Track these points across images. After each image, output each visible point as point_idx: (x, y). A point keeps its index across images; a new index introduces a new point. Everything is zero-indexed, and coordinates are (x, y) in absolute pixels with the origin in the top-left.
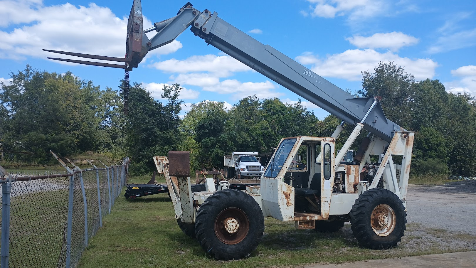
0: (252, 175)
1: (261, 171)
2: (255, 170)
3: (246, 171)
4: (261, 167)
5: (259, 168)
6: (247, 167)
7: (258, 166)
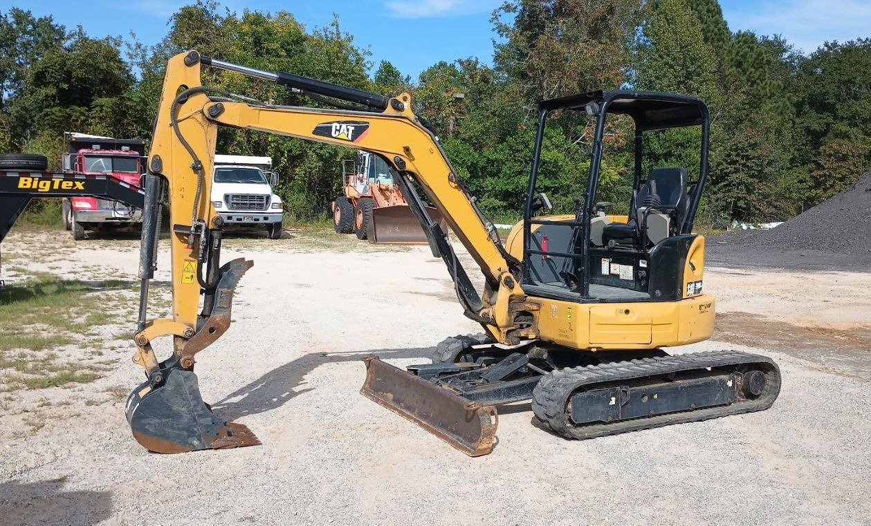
0: (241, 220)
1: (270, 210)
2: (251, 206)
3: (224, 208)
4: (268, 197)
5: (265, 202)
6: (226, 197)
7: (261, 197)
